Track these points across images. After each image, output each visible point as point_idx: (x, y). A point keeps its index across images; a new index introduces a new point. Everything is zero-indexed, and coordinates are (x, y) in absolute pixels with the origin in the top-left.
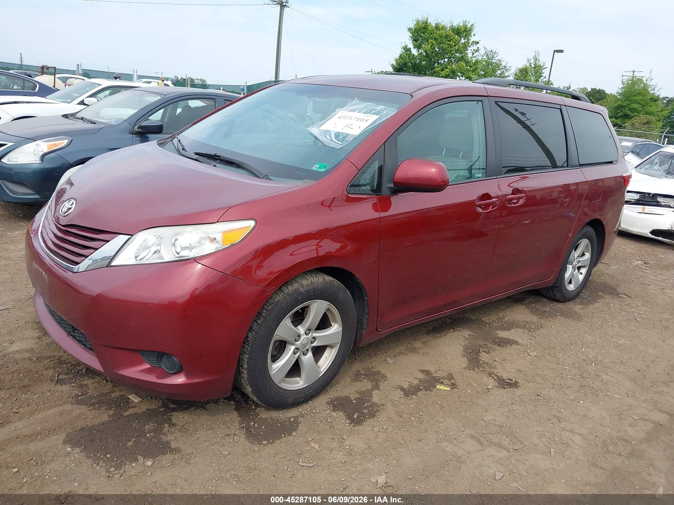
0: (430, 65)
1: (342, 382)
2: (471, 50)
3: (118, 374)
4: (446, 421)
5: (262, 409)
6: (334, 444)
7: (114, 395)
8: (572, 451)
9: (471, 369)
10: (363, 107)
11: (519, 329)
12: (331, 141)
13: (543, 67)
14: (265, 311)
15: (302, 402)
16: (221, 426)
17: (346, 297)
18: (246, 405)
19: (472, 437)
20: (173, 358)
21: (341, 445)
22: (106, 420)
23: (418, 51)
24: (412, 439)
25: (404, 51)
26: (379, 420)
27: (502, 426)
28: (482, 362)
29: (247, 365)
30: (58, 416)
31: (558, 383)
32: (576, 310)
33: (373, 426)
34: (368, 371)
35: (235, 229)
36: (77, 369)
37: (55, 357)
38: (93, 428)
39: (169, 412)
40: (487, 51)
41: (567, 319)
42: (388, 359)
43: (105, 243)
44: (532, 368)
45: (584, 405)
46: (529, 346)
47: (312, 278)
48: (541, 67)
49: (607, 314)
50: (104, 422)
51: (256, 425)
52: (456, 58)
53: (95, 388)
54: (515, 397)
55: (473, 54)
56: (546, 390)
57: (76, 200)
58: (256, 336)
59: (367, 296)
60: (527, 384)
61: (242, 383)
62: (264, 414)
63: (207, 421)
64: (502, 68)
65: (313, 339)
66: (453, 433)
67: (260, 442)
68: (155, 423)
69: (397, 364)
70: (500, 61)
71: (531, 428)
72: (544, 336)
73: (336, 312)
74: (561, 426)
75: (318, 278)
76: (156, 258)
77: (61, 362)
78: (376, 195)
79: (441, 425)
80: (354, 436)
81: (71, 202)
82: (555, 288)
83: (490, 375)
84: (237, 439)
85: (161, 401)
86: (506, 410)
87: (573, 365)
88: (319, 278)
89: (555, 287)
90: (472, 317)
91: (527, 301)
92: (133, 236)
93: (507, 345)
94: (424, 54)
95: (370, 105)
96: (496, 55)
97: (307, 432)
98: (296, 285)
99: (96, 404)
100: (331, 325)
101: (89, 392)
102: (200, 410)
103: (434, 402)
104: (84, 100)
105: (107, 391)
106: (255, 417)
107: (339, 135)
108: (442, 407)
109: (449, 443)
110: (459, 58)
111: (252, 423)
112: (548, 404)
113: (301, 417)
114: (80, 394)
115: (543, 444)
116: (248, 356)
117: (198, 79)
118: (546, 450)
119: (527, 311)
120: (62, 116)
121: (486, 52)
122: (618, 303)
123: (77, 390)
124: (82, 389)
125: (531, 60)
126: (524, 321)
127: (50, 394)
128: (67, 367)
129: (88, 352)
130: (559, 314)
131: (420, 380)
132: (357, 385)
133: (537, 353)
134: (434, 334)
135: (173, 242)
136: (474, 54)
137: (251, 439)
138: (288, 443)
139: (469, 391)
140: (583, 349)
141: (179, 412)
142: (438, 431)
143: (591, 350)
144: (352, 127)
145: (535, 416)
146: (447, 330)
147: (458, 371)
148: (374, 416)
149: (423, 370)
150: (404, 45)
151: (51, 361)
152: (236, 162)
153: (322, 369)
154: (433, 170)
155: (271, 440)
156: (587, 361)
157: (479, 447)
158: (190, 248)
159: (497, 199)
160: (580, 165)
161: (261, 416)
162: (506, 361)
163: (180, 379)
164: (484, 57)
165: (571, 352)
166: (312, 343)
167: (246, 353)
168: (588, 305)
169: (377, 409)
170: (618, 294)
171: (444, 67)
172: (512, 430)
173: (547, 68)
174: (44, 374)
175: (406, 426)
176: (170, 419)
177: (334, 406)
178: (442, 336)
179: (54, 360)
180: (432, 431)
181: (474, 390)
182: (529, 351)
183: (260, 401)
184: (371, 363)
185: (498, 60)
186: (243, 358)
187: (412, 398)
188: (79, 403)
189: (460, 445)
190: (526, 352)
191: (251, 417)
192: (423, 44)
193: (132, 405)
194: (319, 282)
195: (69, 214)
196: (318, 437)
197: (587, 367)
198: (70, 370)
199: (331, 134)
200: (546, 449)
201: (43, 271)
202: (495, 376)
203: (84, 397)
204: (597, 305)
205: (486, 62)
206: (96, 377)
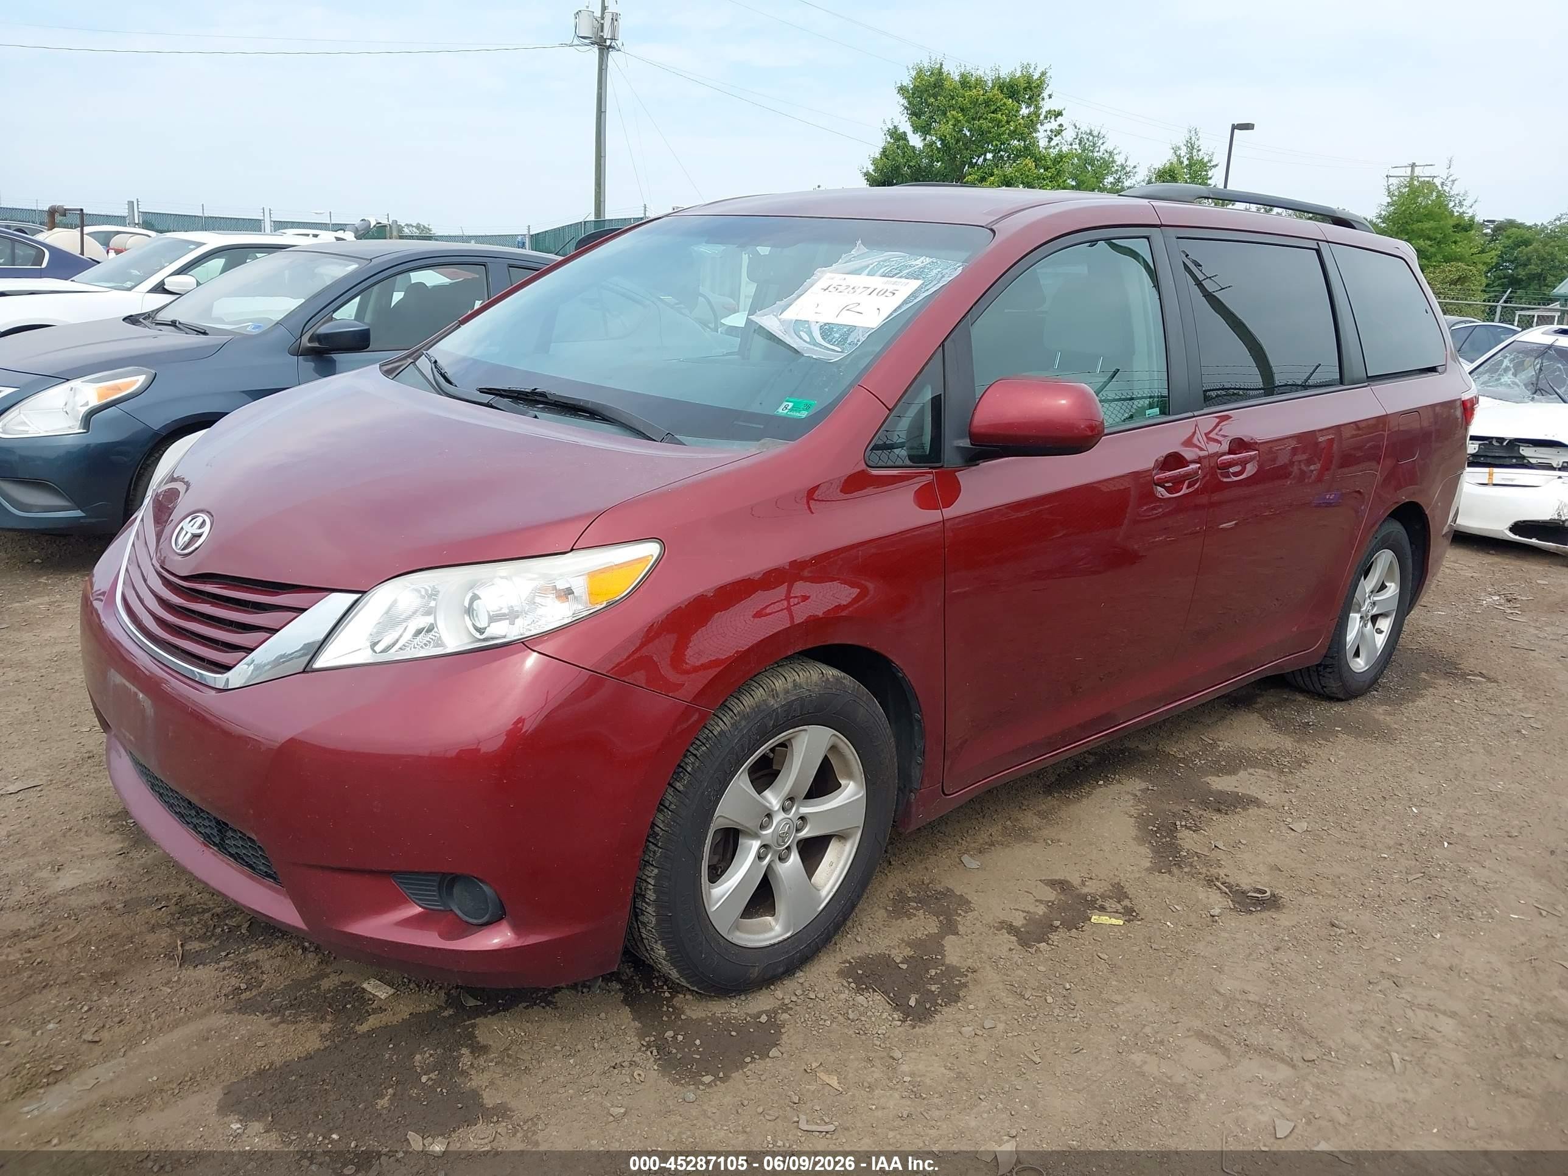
0: (953, 169)
1: (867, 922)
2: (1046, 131)
3: (345, 933)
4: (1129, 1000)
5: (687, 997)
6: (873, 1072)
7: (326, 984)
8: (1441, 1056)
9: (1163, 871)
10: (879, 262)
11: (1257, 770)
12: (814, 345)
13: (1209, 164)
14: (692, 759)
15: (783, 973)
16: (596, 1045)
17: (874, 716)
18: (648, 990)
19: (1200, 1035)
20: (481, 888)
21: (890, 1075)
22: (316, 1047)
23: (925, 139)
24: (1057, 1048)
25: (892, 141)
26: (971, 1007)
27: (1265, 1004)
28: (1185, 854)
29: (655, 892)
30: (197, 1045)
31: (1372, 893)
32: (1376, 716)
33: (959, 1024)
34: (922, 891)
35: (616, 565)
36: (226, 924)
37: (168, 898)
38: (288, 1070)
39: (465, 1017)
40: (1080, 133)
41: (1361, 740)
42: (966, 859)
43: (296, 614)
44: (1304, 861)
45: (1446, 942)
46: (1286, 808)
47: (795, 674)
48: (1205, 165)
49: (1451, 723)
50: (313, 1053)
51: (680, 1038)
52: (1013, 151)
53: (278, 970)
54: (1279, 932)
55: (1050, 140)
56: (1347, 910)
57: (212, 516)
58: (674, 822)
59: (920, 711)
60: (1300, 898)
61: (642, 938)
62: (695, 1010)
63: (561, 1035)
64: (1117, 170)
65: (800, 822)
66: (1153, 1027)
67: (694, 1078)
68: (438, 1048)
69: (987, 868)
70: (1111, 153)
71: (1334, 1007)
72: (1316, 783)
73: (851, 754)
74: (1401, 996)
75: (808, 673)
76: (422, 644)
77: (185, 911)
78: (930, 468)
79: (1119, 1010)
80: (919, 1050)
81: (199, 521)
82: (1324, 669)
83: (1210, 882)
84: (639, 1075)
85: (443, 991)
86: (1266, 966)
87: (1399, 847)
88: (811, 672)
89: (1326, 667)
90: (1144, 748)
91: (1261, 702)
92: (367, 594)
93: (1237, 811)
94: (939, 144)
95: (895, 257)
96: (1101, 141)
97: (805, 1048)
98: (759, 693)
99: (286, 1009)
100: (840, 785)
101: (264, 981)
102: (541, 1009)
103: (1093, 956)
104: (165, 280)
105: (308, 976)
106: (673, 1017)
107: (831, 330)
108: (1113, 968)
109: (1148, 1053)
110: (1017, 150)
111: (670, 1034)
112: (1359, 944)
113: (784, 1011)
114: (243, 986)
115: (1371, 1044)
116: (656, 871)
117: (411, 225)
118: (1379, 1058)
119: (1265, 725)
120: (124, 320)
121: (1077, 135)
122: (1468, 695)
123: (236, 977)
124: (246, 974)
125: (1179, 148)
126: (1264, 750)
127: (169, 990)
128: (203, 922)
129: (261, 883)
130: (1339, 729)
131: (1050, 904)
132: (903, 925)
133: (1308, 823)
134: (1063, 792)
135: (466, 604)
136: (1052, 139)
137: (674, 1072)
138: (763, 1078)
139: (1168, 923)
140: (1414, 809)
141: (489, 1016)
142: (1116, 1026)
143: (1433, 811)
144: (858, 309)
145: (1335, 975)
146: (1091, 782)
147: (1135, 878)
148: (957, 999)
149: (1051, 880)
150: (891, 127)
151: (160, 909)
152: (589, 406)
153: (824, 893)
154: (1063, 402)
155: (722, 1073)
156: (1428, 836)
157: (1221, 1059)
158: (511, 616)
159: (1199, 465)
160: (1368, 377)
161: (688, 1014)
162: (1242, 847)
163: (498, 938)
164: (1074, 146)
165: (1387, 818)
166: (798, 830)
167: (652, 865)
168: (1401, 704)
169: (960, 981)
170: (1464, 676)
171: (986, 173)
172: (1289, 1013)
173: (1217, 165)
174: (147, 941)
175: (1038, 1018)
176: (472, 1036)
177: (858, 980)
178: (1082, 796)
179: (167, 907)
180: (1101, 1027)
181: (1180, 921)
182: (1289, 820)
183: (686, 979)
184: (927, 870)
185: (1107, 152)
186: (644, 877)
187: (1038, 950)
188: (245, 1008)
189: (1175, 1057)
190: (1282, 824)
191: (665, 1018)
192: (935, 122)
193: (373, 1006)
194: (811, 682)
195: (197, 549)
196: (832, 1058)
197: (1431, 850)
198: (209, 929)
199: (812, 329)
200: (1380, 1055)
201: (139, 690)
202: (1222, 884)
203: (254, 992)
204: (1423, 703)
205: (1079, 157)
206: (277, 943)
